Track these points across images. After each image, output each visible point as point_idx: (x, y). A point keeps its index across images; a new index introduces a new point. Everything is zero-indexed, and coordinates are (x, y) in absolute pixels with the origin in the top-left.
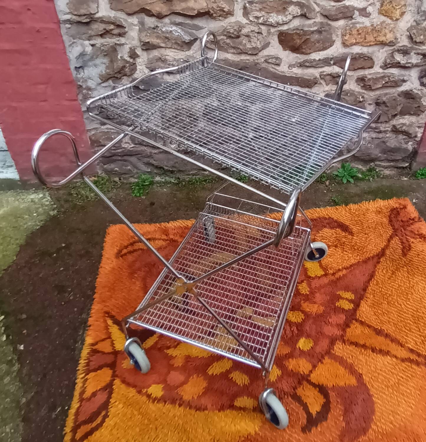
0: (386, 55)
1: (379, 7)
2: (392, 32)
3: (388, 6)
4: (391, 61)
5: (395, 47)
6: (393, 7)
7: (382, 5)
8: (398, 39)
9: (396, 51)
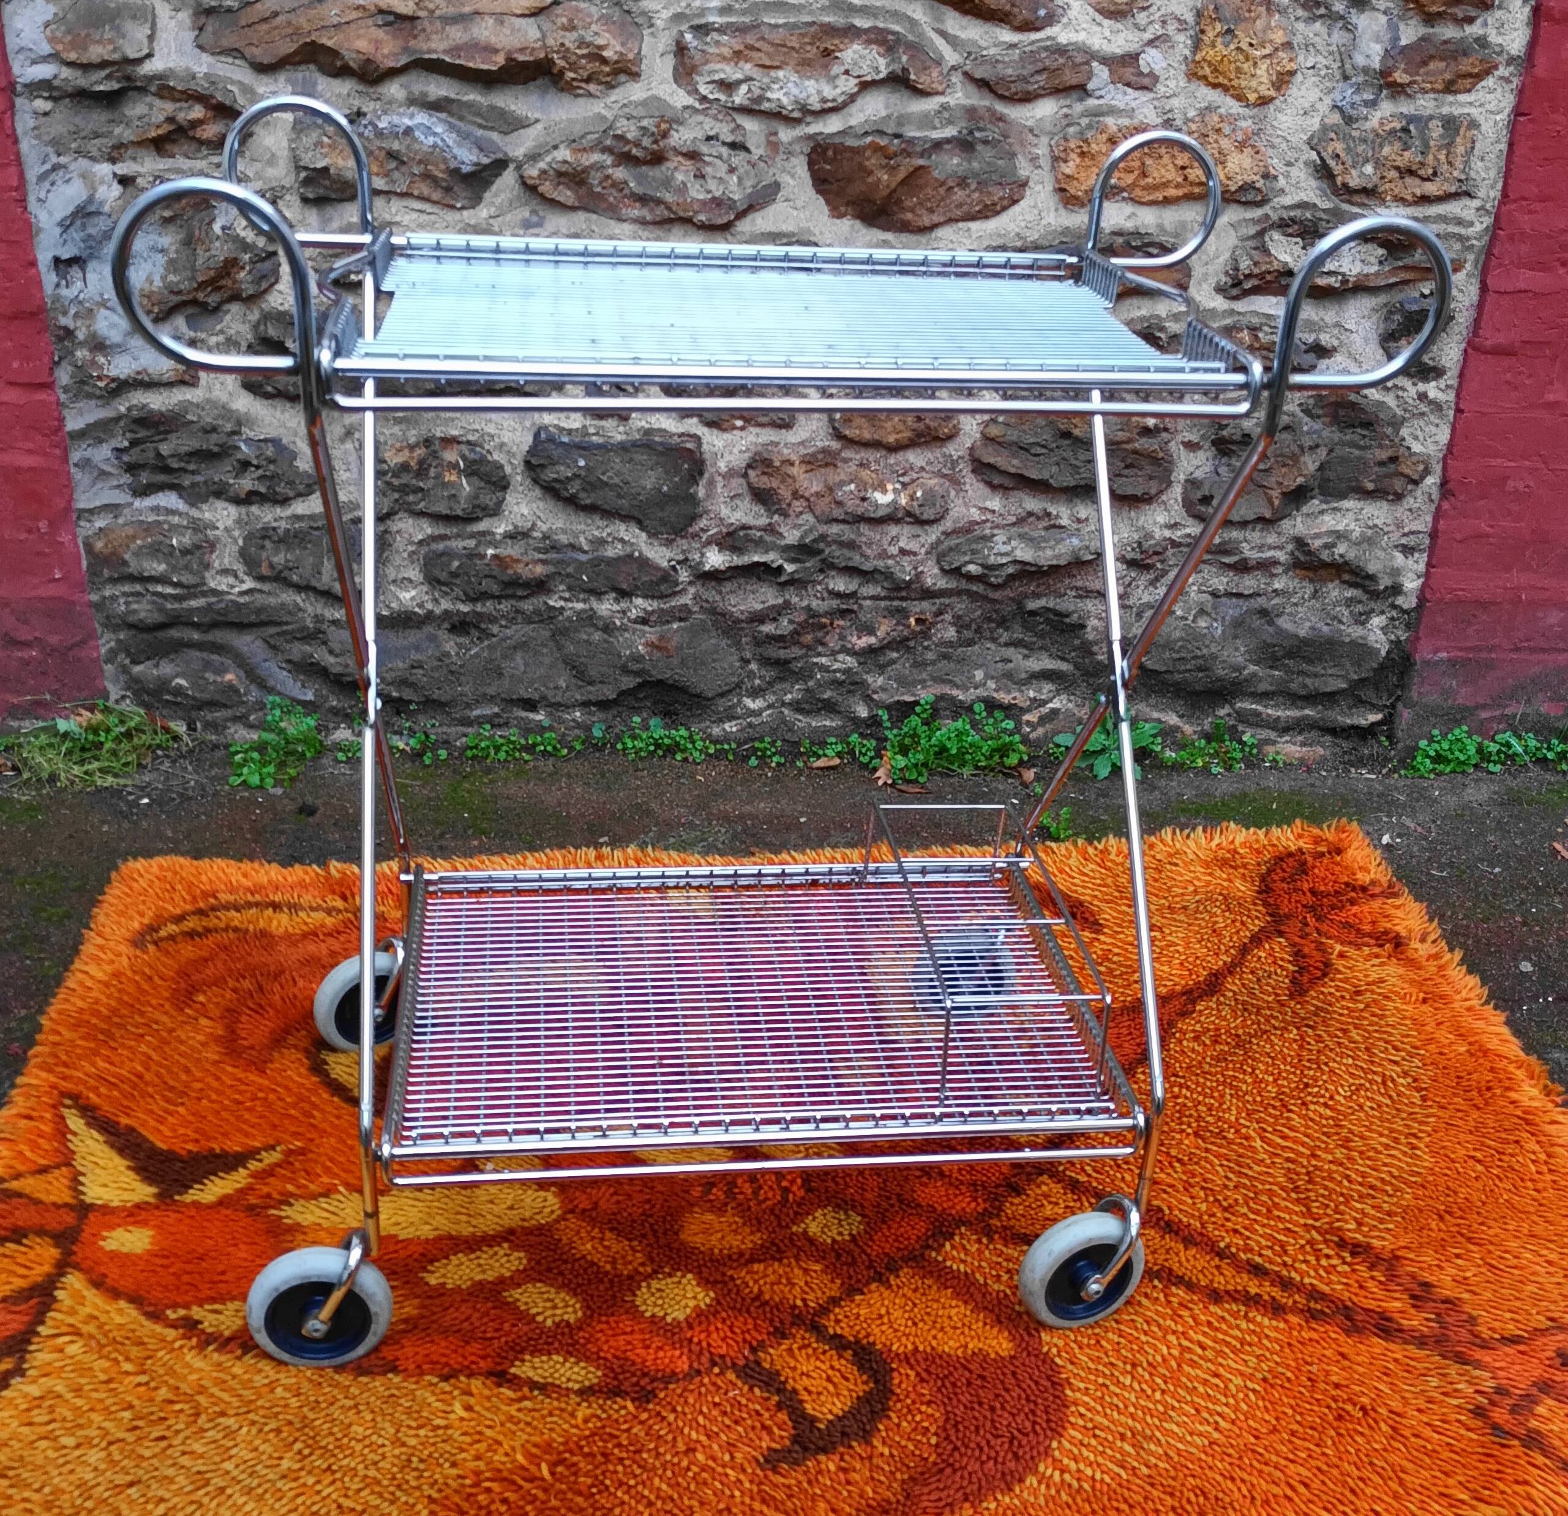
0: (1236, 242)
1: (1187, 52)
2: (1248, 151)
3: (1219, 46)
4: (1256, 264)
5: (1267, 209)
6: (1238, 49)
7: (1197, 46)
8: (1275, 177)
9: (1272, 226)
